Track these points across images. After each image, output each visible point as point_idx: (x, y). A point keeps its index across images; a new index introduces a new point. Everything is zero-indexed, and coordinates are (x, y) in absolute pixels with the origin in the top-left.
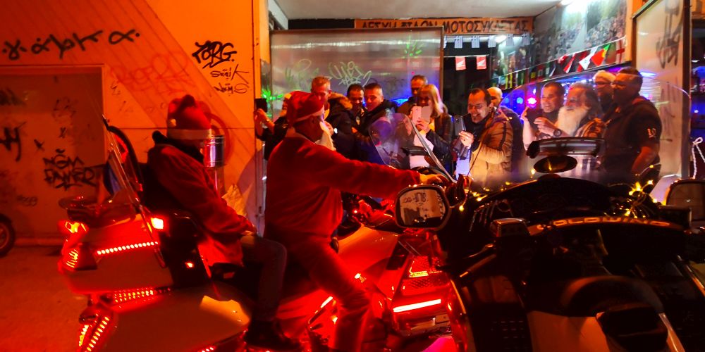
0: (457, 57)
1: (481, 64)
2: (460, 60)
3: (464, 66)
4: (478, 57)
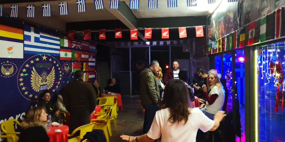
1: (200, 32)
2: (182, 30)
4: (196, 27)
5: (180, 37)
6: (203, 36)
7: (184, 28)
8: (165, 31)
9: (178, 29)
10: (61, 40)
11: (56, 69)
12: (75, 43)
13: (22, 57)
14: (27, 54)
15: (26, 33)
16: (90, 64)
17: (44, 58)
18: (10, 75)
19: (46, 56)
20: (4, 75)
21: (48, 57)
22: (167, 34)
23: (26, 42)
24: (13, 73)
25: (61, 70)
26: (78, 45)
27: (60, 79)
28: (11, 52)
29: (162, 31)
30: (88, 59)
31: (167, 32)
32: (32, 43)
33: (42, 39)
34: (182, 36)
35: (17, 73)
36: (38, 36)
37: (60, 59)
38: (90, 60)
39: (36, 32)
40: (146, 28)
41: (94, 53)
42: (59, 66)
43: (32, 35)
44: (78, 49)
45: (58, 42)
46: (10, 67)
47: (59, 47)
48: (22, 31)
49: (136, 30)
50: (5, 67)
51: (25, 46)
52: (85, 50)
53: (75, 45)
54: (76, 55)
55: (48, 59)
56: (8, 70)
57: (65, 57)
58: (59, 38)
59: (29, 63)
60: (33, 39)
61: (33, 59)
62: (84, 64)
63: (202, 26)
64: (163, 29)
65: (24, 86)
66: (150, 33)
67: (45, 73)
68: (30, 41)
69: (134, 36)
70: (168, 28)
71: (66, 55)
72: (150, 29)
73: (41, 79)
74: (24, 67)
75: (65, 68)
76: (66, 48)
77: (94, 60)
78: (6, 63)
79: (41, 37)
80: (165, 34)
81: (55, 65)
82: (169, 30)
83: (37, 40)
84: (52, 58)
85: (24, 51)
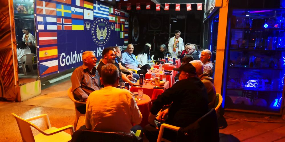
0: (187, 4)
1: (199, 8)
2: (189, 6)
3: (191, 8)
4: (198, 4)
5: (187, 10)
6: (202, 9)
7: (190, 4)
8: (178, 6)
9: (186, 4)
10: (110, 8)
11: (107, 27)
12: (117, 11)
13: (92, 19)
14: (95, 17)
15: (94, 5)
16: (126, 26)
17: (102, 20)
18: (89, 28)
19: (103, 19)
20: (87, 28)
21: (104, 20)
22: (179, 8)
23: (94, 10)
24: (90, 28)
25: (110, 28)
26: (119, 12)
27: (109, 34)
28: (89, 16)
29: (176, 6)
30: (124, 22)
31: (179, 7)
32: (97, 11)
33: (101, 9)
34: (188, 9)
35: (91, 28)
36: (99, 6)
37: (110, 21)
38: (125, 23)
39: (99, 4)
40: (166, 4)
41: (128, 17)
42: (109, 26)
43: (97, 6)
44: (119, 15)
45: (108, 10)
46: (89, 24)
47: (108, 14)
48: (93, 4)
49: (160, 4)
50: (87, 24)
51: (94, 12)
52: (122, 16)
53: (117, 12)
54: (117, 19)
55: (104, 21)
56: (88, 26)
57: (111, 20)
58: (108, 8)
59: (95, 22)
60: (97, 9)
61: (97, 20)
62: (122, 25)
63: (201, 3)
64: (176, 4)
65: (94, 35)
66: (168, 6)
67: (102, 29)
68: (96, 10)
69: (158, 8)
70: (180, 4)
71: (112, 19)
72: (168, 4)
73: (100, 33)
74: (94, 25)
75: (112, 27)
76: (112, 14)
77: (127, 23)
78: (87, 22)
79: (101, 7)
80: (178, 8)
81: (107, 25)
82: (181, 5)
83: (99, 9)
84: (106, 20)
85: (94, 16)
